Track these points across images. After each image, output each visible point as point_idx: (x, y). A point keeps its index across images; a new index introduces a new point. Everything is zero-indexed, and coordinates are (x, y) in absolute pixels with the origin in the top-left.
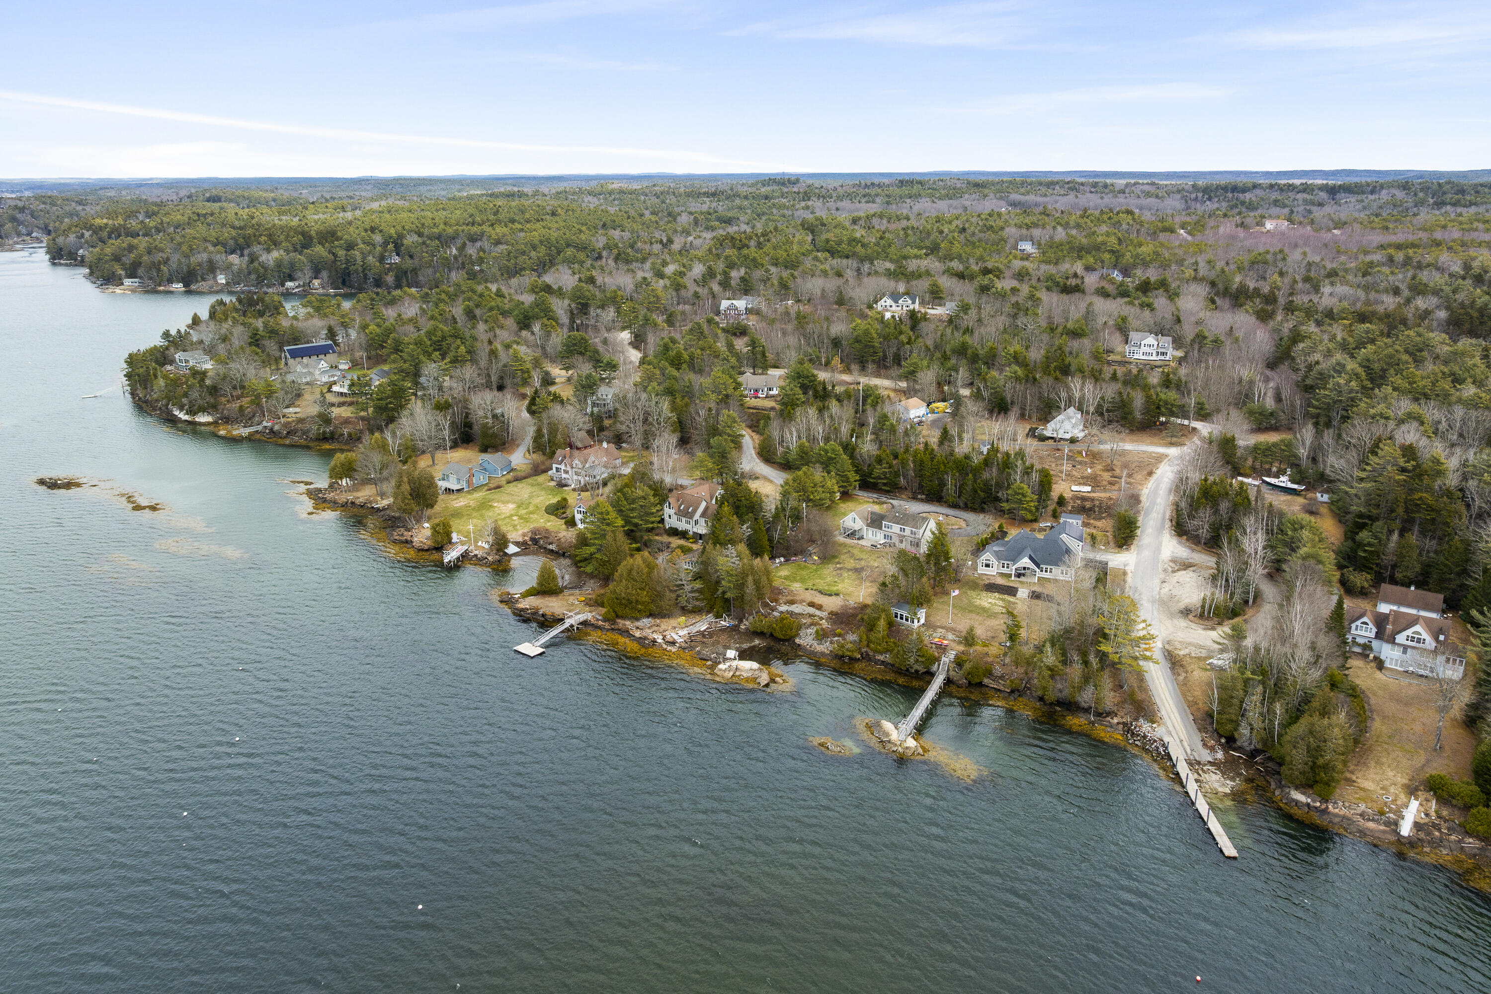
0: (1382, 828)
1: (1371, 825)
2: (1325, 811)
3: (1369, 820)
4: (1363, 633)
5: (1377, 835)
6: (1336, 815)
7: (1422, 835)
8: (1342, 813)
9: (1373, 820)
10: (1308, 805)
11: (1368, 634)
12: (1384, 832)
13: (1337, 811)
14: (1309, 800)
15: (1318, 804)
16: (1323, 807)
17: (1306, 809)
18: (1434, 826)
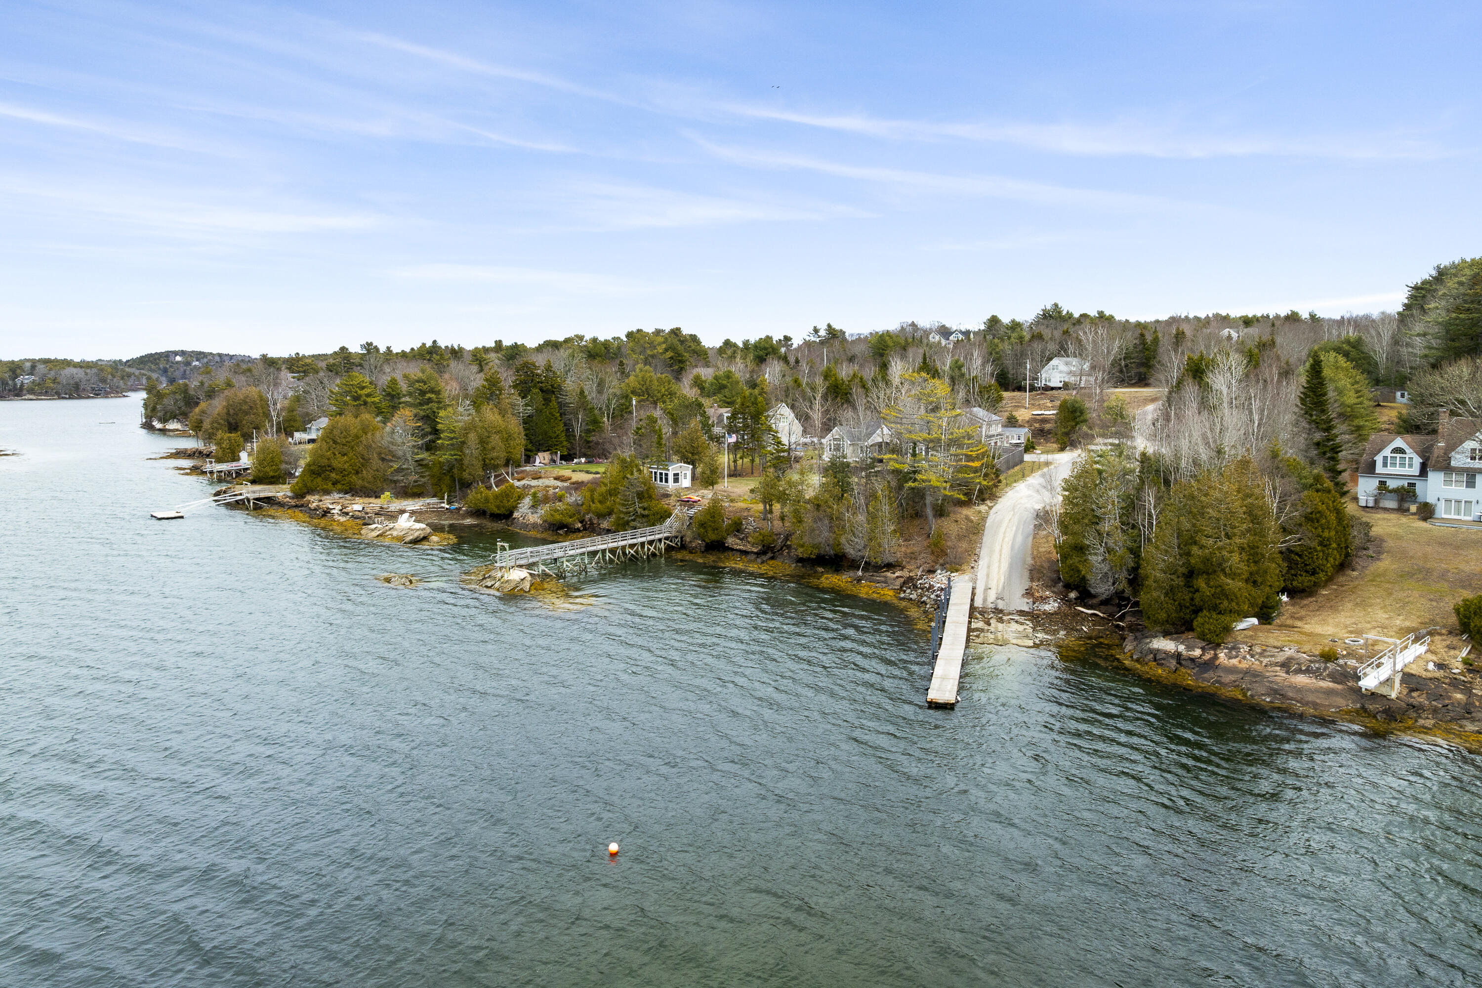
0: (1327, 684)
1: (1301, 680)
2: (1210, 665)
3: (1299, 671)
4: (1398, 470)
5: (1310, 698)
6: (1232, 670)
7: (1418, 698)
8: (1244, 665)
9: (1308, 671)
10: (1178, 656)
11: (1406, 471)
12: (1329, 692)
13: (1234, 661)
14: (1181, 648)
15: (1197, 652)
16: (1207, 657)
17: (1173, 663)
18: (1455, 683)
